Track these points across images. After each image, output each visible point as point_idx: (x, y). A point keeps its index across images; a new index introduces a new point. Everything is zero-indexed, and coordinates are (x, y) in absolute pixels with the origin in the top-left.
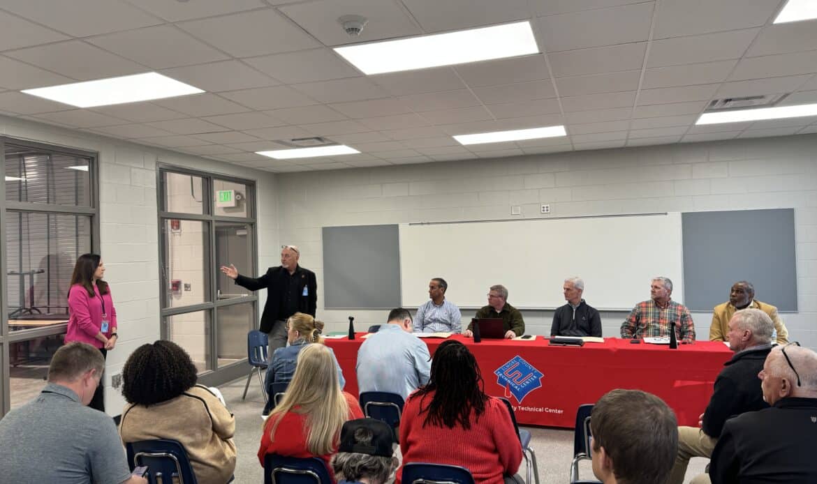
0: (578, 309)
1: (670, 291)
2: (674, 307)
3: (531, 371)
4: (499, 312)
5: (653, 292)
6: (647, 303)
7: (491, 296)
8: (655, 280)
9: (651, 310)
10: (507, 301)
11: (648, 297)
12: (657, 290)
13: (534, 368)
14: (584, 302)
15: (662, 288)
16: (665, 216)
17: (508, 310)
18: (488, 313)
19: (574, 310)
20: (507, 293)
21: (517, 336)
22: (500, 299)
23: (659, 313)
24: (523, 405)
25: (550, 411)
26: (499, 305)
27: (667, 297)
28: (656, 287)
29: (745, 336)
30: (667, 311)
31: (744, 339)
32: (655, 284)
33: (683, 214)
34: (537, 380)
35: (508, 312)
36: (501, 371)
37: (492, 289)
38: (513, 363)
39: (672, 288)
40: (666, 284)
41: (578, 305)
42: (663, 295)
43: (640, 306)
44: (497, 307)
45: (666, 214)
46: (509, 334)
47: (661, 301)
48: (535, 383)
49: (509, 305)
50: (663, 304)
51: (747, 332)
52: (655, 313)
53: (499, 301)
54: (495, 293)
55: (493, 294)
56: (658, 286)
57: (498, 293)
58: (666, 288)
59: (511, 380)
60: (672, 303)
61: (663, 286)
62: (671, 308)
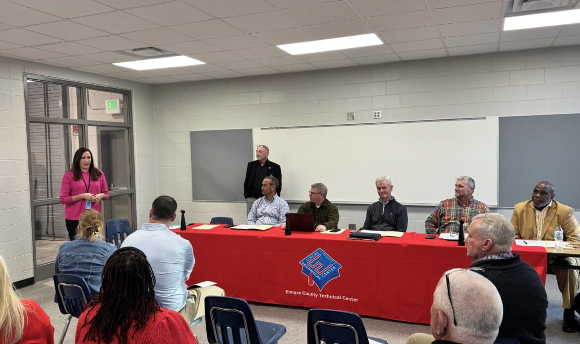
0: (387, 205)
1: (473, 189)
2: (475, 205)
3: (330, 262)
4: (318, 207)
5: (457, 191)
6: (450, 200)
7: (312, 193)
8: (459, 179)
9: (453, 208)
10: (327, 198)
11: (452, 195)
12: (461, 189)
13: (334, 260)
14: (394, 199)
15: (466, 187)
16: (483, 120)
17: (326, 205)
18: (309, 208)
19: (384, 206)
20: (326, 191)
21: (327, 230)
22: (320, 196)
23: (461, 211)
24: (323, 293)
25: (347, 299)
26: (319, 201)
27: (470, 196)
28: (460, 186)
29: (485, 245)
30: (468, 209)
31: (485, 248)
32: (460, 183)
33: (501, 119)
34: (336, 270)
35: (326, 207)
36: (306, 262)
37: (313, 186)
38: (315, 255)
39: (474, 186)
40: (469, 183)
41: (387, 202)
42: (466, 193)
43: (444, 204)
44: (317, 203)
45: (485, 118)
46: (320, 229)
47: (464, 198)
48: (334, 273)
49: (328, 200)
50: (465, 202)
51: (488, 241)
52: (457, 211)
53: (319, 198)
54: (316, 190)
55: (314, 192)
56: (462, 185)
57: (319, 190)
58: (469, 186)
59: (313, 270)
60: (474, 201)
61: (466, 184)
62: (473, 206)
